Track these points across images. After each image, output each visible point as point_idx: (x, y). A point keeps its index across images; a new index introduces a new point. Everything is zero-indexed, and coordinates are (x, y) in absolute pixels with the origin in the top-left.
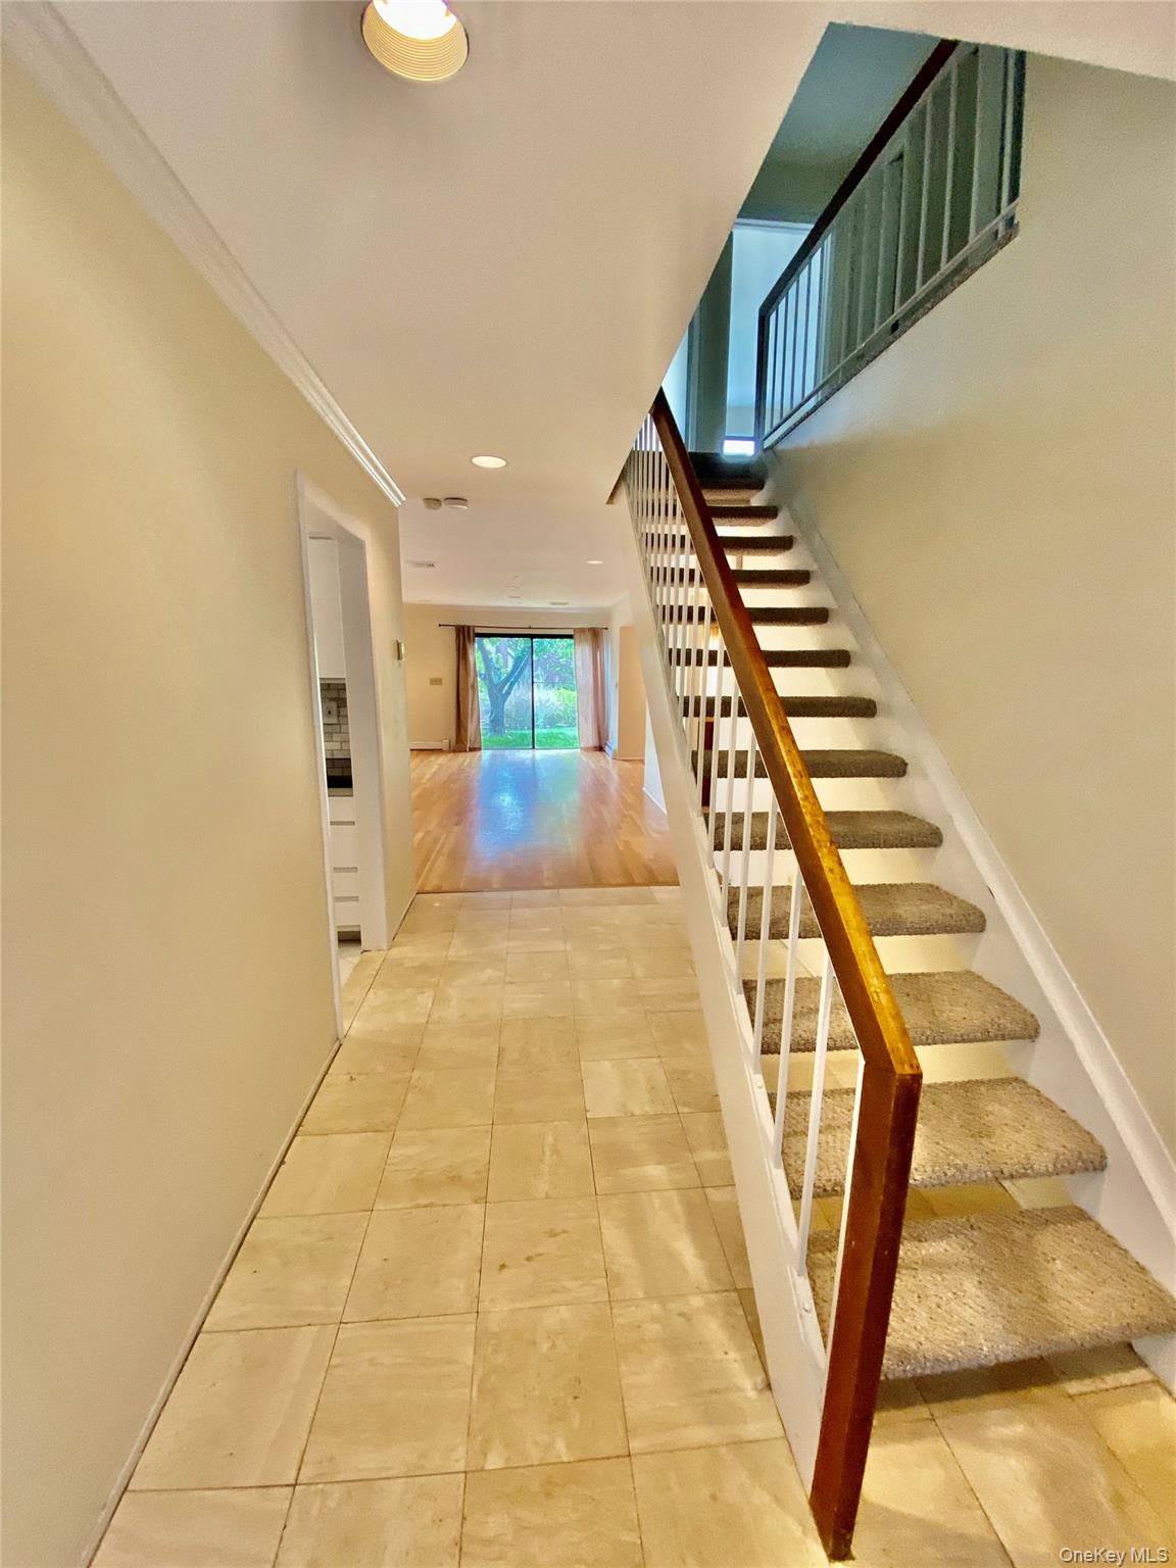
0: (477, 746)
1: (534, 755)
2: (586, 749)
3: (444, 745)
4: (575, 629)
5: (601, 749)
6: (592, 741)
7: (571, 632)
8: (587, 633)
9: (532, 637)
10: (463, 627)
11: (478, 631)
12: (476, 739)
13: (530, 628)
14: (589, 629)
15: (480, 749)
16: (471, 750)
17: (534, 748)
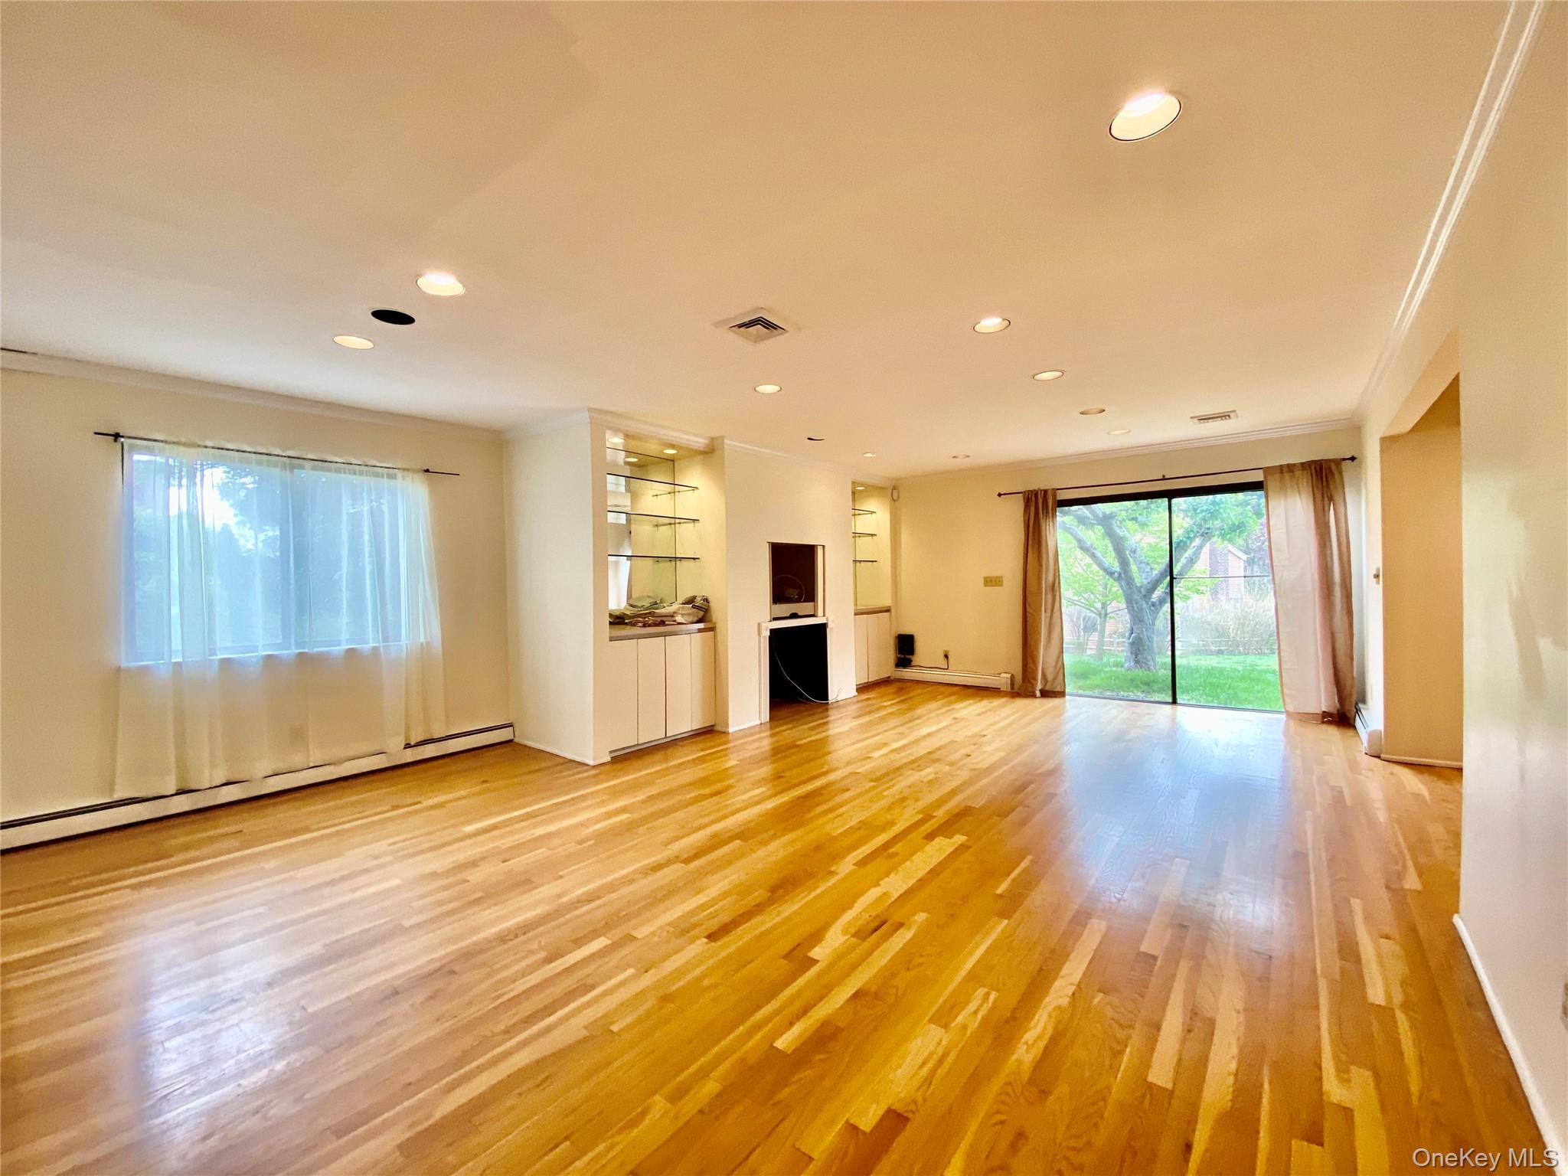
0: (1058, 689)
1: (1173, 719)
2: (1304, 718)
3: (1003, 681)
4: (1267, 470)
5: (1343, 718)
6: (1323, 700)
7: (1258, 476)
8: (1298, 473)
9: (1170, 494)
10: (1036, 493)
11: (1063, 495)
12: (1055, 679)
13: (1164, 479)
14: (1304, 466)
15: (1061, 694)
16: (1045, 694)
17: (1174, 702)
